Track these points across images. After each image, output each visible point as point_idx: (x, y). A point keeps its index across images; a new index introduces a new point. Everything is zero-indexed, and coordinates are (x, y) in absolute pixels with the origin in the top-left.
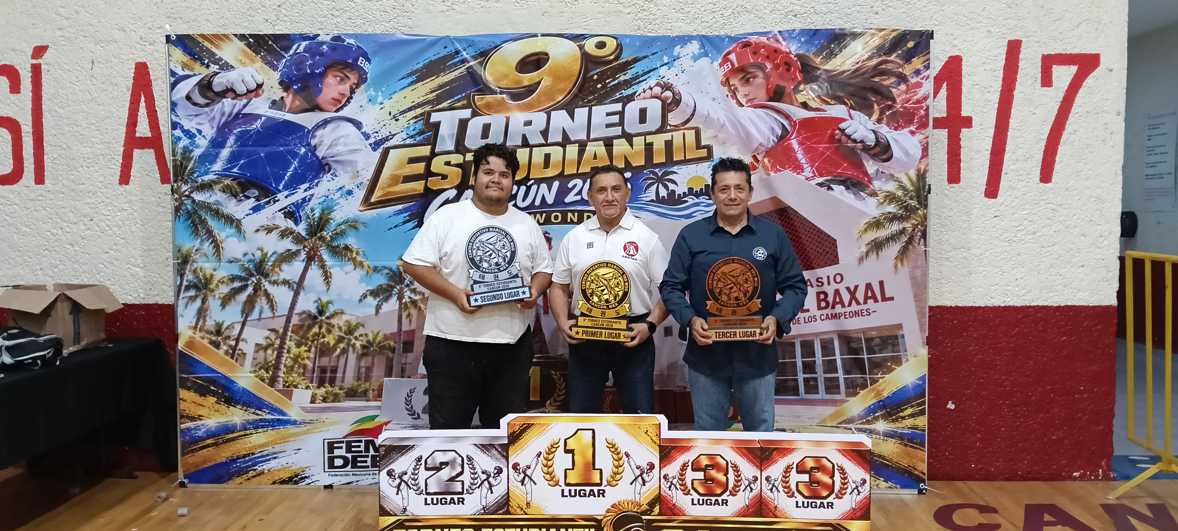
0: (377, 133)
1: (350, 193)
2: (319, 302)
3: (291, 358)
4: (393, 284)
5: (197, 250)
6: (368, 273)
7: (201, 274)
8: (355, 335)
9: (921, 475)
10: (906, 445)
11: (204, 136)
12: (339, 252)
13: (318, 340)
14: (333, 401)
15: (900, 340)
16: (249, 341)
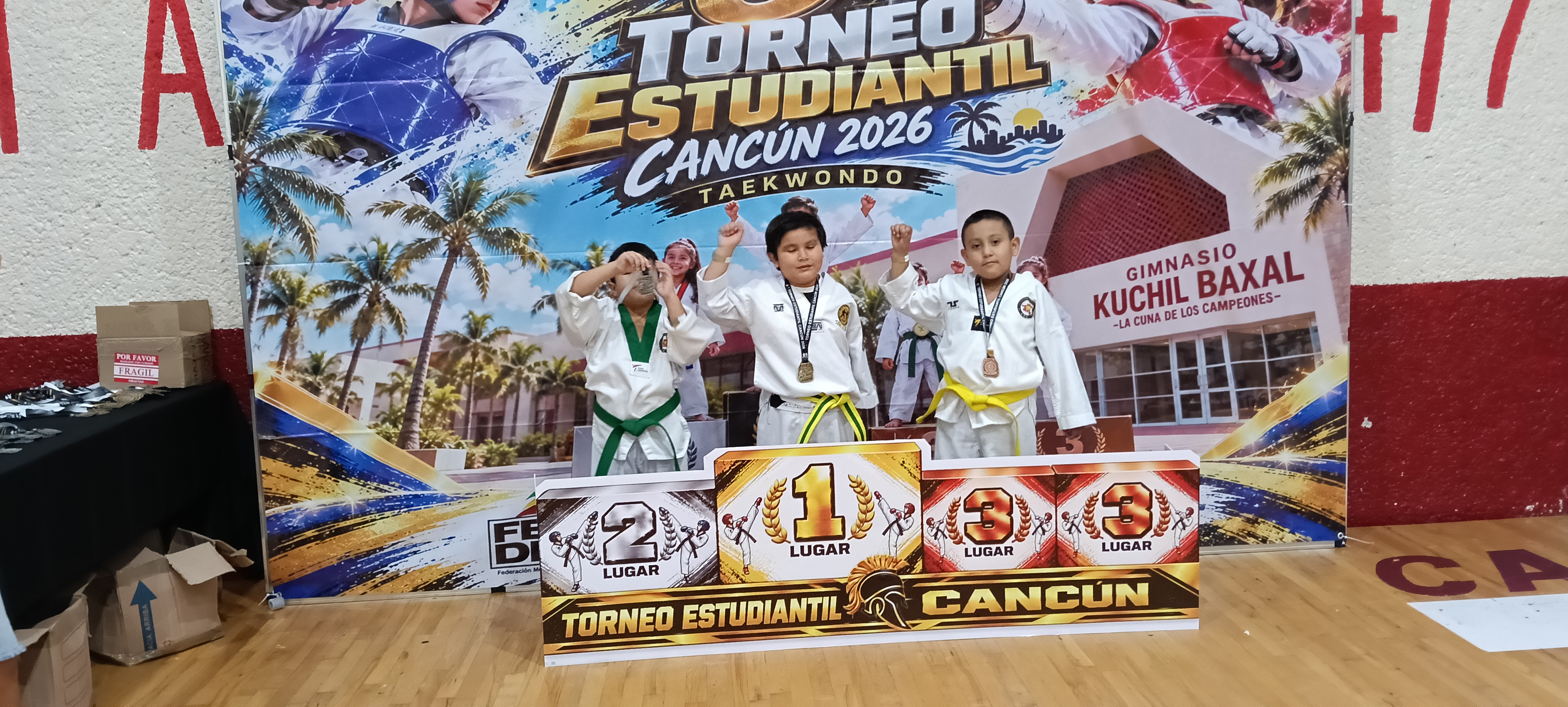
0: (548, 55)
1: (510, 149)
2: (471, 316)
3: (430, 403)
5: (275, 245)
6: (543, 270)
7: (284, 280)
8: (528, 364)
9: (1339, 521)
10: (1319, 481)
11: (276, 67)
12: (499, 240)
13: (471, 374)
14: (500, 464)
15: (1312, 335)
16: (365, 380)
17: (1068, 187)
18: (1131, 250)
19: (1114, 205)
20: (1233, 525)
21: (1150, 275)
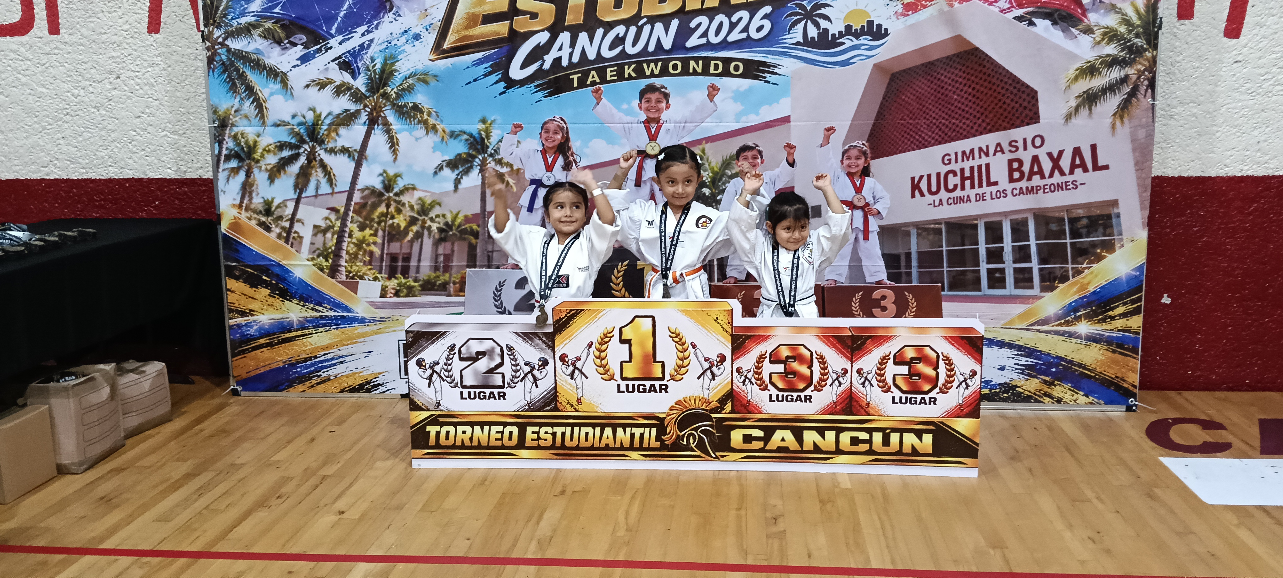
1: (417, 37)
2: (385, 175)
3: (353, 243)
4: (474, 153)
5: (236, 111)
6: (443, 139)
7: (243, 140)
8: (430, 216)
9: (1131, 388)
10: (1114, 352)
12: (407, 112)
13: (386, 221)
14: (407, 296)
15: (1114, 221)
16: (305, 222)
17: (891, 80)
18: (946, 138)
19: (932, 97)
20: (1032, 385)
21: (963, 161)
